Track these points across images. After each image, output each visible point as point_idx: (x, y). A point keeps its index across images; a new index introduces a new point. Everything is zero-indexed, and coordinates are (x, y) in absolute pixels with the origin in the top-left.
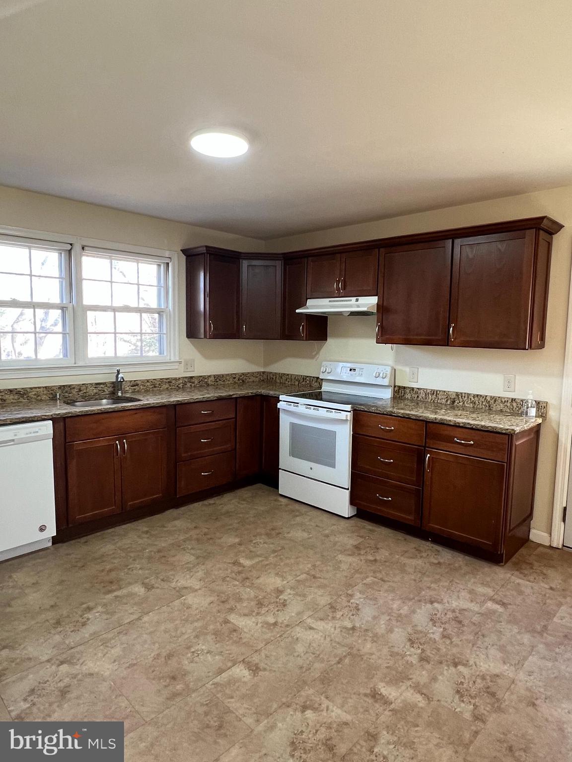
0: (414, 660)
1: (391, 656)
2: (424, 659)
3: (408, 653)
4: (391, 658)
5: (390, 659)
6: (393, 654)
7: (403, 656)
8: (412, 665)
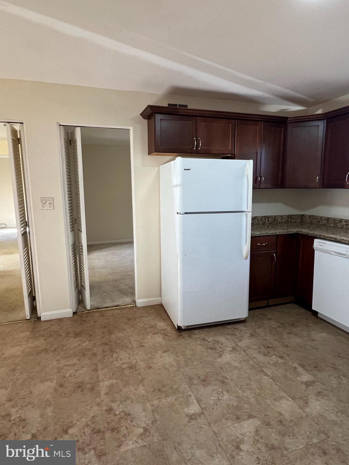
0: (114, 405)
1: (127, 397)
2: (110, 410)
3: (121, 406)
4: (125, 396)
5: (125, 394)
6: (127, 398)
7: (121, 402)
8: (113, 401)
